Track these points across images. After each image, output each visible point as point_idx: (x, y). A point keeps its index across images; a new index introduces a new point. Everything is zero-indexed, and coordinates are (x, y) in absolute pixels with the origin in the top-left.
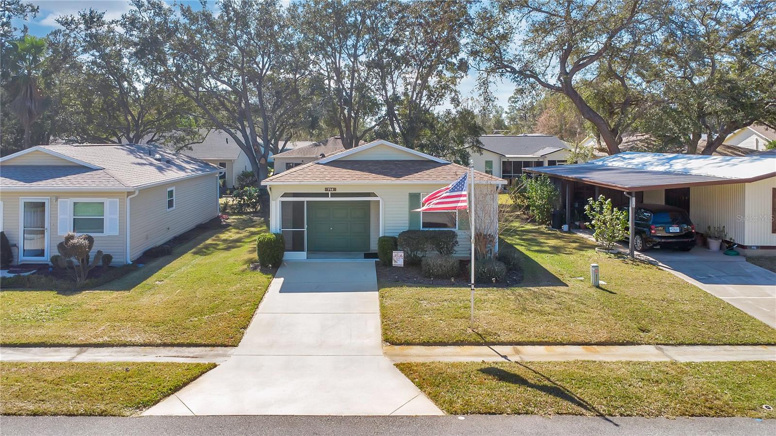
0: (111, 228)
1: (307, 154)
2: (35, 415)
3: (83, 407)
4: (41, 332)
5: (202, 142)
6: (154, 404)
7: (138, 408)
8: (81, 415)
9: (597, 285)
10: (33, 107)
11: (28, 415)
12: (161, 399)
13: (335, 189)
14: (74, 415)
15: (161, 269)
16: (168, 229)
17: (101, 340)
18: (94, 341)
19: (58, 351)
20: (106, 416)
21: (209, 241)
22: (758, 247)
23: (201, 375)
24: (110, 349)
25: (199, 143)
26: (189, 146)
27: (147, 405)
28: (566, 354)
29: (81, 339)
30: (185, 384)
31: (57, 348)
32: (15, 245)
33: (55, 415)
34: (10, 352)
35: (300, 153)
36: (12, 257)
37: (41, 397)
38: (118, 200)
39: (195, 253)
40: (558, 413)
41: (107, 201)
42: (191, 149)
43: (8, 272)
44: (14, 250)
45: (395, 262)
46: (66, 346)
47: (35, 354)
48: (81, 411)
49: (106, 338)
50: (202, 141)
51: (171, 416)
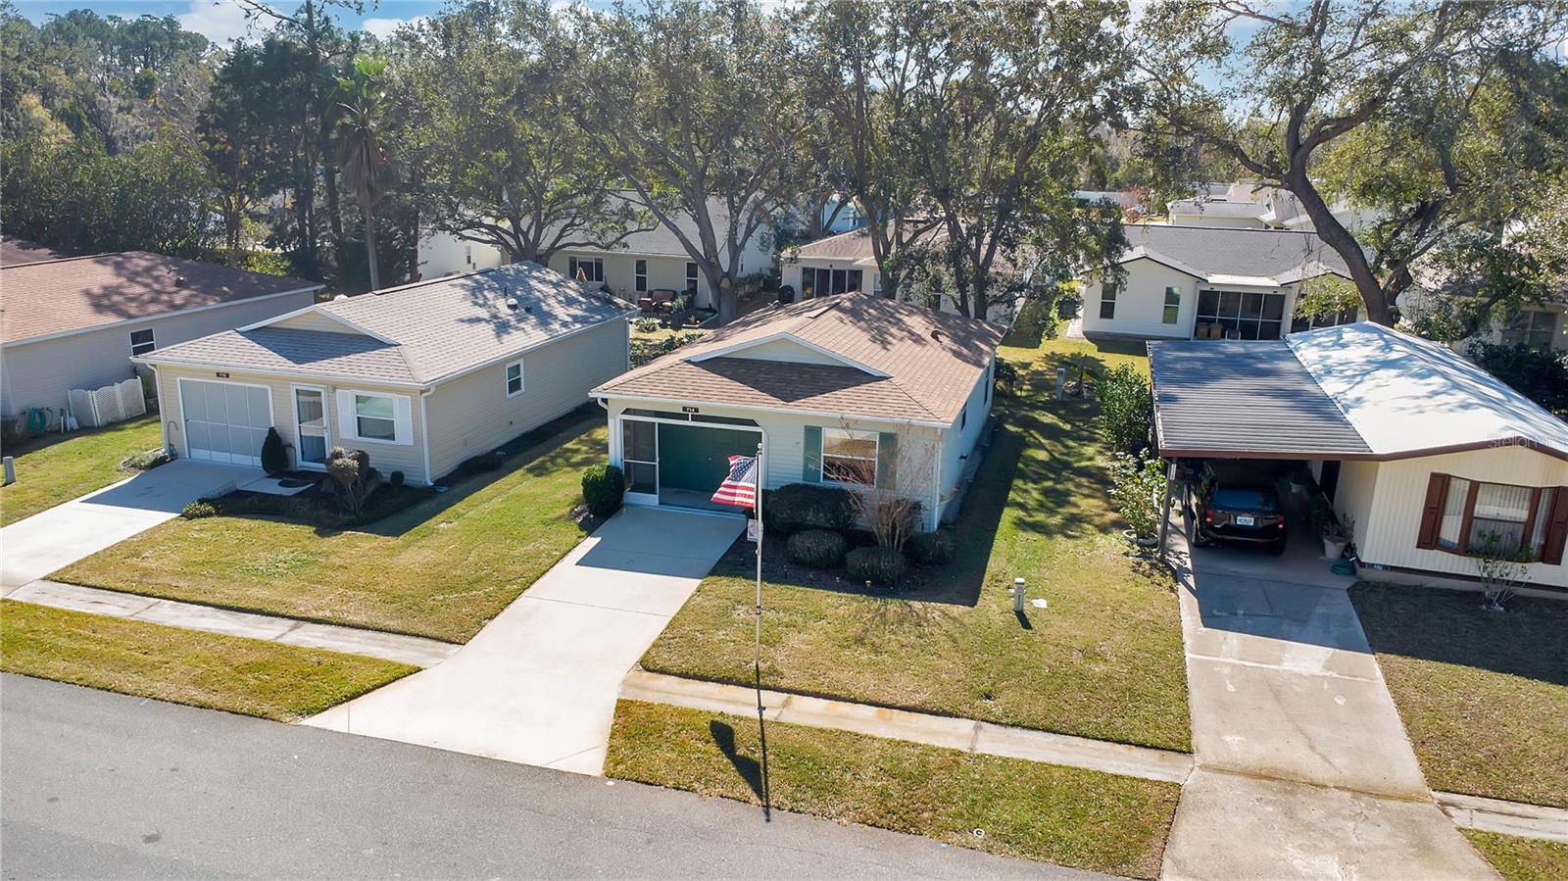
0: (404, 434)
1: (840, 252)
2: (201, 707)
3: (249, 704)
4: (264, 593)
5: (653, 230)
6: (319, 712)
7: (301, 714)
8: (244, 714)
9: (1019, 609)
10: (373, 178)
11: (195, 706)
12: (330, 707)
13: (697, 410)
14: (237, 713)
15: (461, 500)
16: (511, 423)
17: (320, 614)
18: (314, 614)
19: (271, 622)
20: (265, 718)
21: (569, 445)
22: (1385, 567)
23: (394, 681)
24: (328, 628)
25: (649, 230)
26: (623, 240)
27: (310, 713)
28: (845, 717)
29: (301, 611)
30: (367, 691)
31: (274, 618)
32: (290, 446)
33: (220, 710)
34: (225, 616)
35: (828, 250)
36: (287, 461)
37: (216, 687)
38: (409, 397)
39: (530, 471)
40: (722, 796)
41: (396, 398)
42: (625, 245)
43: (280, 484)
44: (289, 451)
45: (751, 535)
46: (283, 616)
47: (247, 624)
48: (245, 710)
49: (328, 613)
50: (652, 227)
51: (325, 730)
